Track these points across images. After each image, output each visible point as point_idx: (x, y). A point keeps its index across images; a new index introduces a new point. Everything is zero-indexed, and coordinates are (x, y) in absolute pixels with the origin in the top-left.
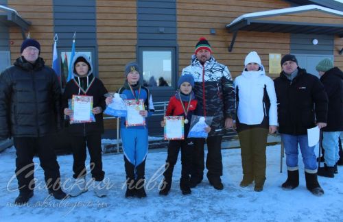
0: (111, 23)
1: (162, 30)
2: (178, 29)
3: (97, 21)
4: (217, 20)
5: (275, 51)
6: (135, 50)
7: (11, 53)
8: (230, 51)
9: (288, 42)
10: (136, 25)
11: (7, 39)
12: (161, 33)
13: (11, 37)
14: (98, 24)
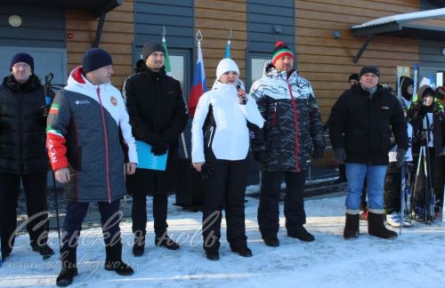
0: (214, 14)
1: (279, 29)
2: (297, 29)
3: (196, 10)
4: (342, 19)
5: (403, 62)
6: (244, 57)
7: (68, 52)
8: (355, 62)
9: (417, 51)
10: (245, 19)
11: (63, 30)
12: (277, 33)
13: (68, 27)
14: (196, 15)
